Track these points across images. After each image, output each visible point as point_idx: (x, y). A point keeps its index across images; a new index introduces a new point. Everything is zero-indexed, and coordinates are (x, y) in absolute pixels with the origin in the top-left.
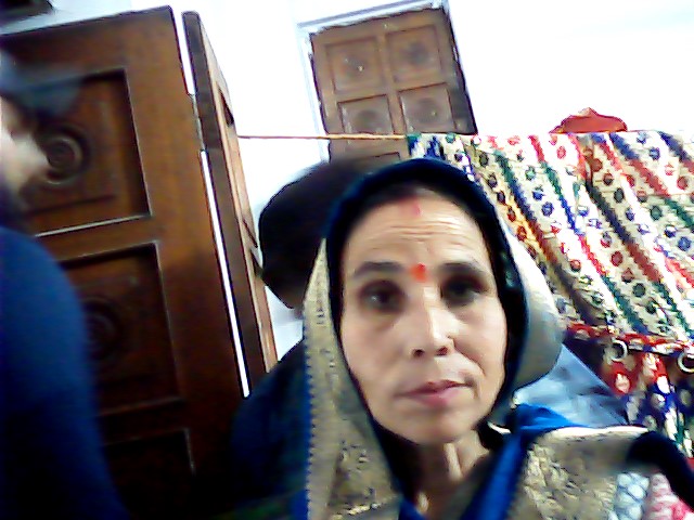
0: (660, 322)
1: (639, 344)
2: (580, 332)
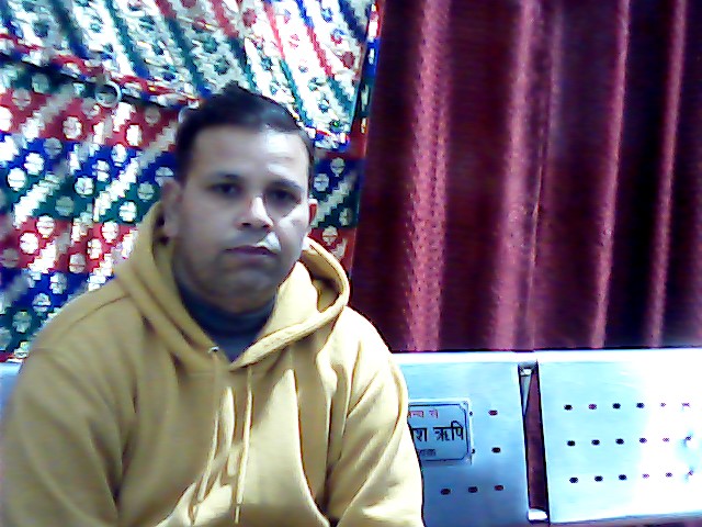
0: (166, 67)
1: (137, 90)
2: (69, 65)
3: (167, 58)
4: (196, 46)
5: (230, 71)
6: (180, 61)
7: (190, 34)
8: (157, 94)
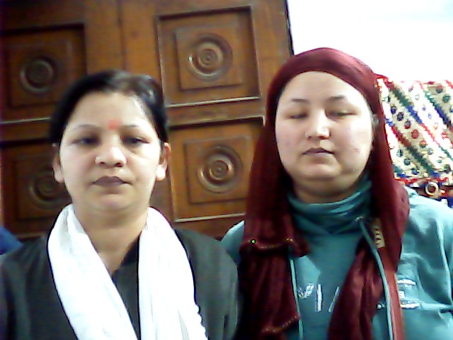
0: (413, 169)
3: (412, 165)
4: (424, 154)
5: (443, 161)
6: (419, 164)
7: (420, 150)
8: (412, 183)
